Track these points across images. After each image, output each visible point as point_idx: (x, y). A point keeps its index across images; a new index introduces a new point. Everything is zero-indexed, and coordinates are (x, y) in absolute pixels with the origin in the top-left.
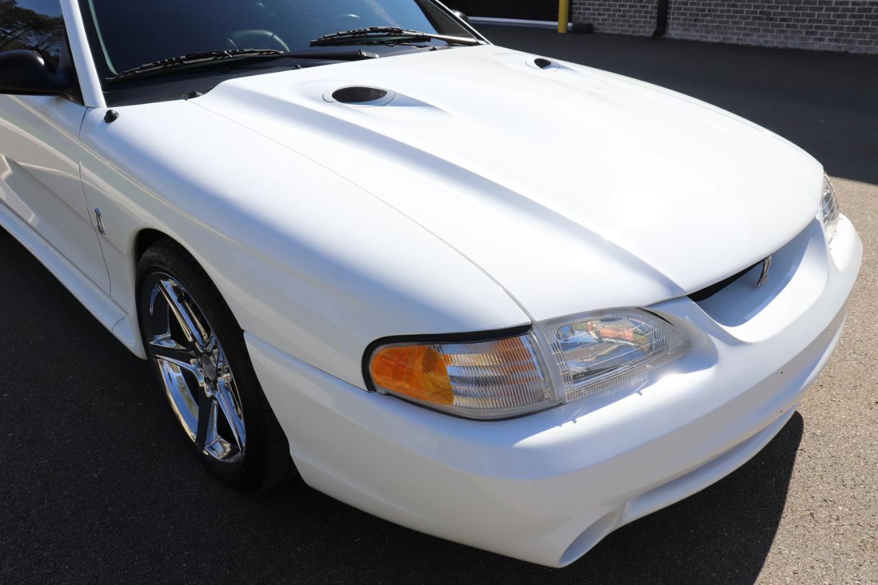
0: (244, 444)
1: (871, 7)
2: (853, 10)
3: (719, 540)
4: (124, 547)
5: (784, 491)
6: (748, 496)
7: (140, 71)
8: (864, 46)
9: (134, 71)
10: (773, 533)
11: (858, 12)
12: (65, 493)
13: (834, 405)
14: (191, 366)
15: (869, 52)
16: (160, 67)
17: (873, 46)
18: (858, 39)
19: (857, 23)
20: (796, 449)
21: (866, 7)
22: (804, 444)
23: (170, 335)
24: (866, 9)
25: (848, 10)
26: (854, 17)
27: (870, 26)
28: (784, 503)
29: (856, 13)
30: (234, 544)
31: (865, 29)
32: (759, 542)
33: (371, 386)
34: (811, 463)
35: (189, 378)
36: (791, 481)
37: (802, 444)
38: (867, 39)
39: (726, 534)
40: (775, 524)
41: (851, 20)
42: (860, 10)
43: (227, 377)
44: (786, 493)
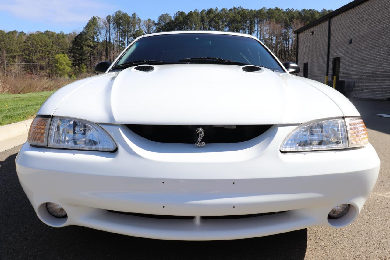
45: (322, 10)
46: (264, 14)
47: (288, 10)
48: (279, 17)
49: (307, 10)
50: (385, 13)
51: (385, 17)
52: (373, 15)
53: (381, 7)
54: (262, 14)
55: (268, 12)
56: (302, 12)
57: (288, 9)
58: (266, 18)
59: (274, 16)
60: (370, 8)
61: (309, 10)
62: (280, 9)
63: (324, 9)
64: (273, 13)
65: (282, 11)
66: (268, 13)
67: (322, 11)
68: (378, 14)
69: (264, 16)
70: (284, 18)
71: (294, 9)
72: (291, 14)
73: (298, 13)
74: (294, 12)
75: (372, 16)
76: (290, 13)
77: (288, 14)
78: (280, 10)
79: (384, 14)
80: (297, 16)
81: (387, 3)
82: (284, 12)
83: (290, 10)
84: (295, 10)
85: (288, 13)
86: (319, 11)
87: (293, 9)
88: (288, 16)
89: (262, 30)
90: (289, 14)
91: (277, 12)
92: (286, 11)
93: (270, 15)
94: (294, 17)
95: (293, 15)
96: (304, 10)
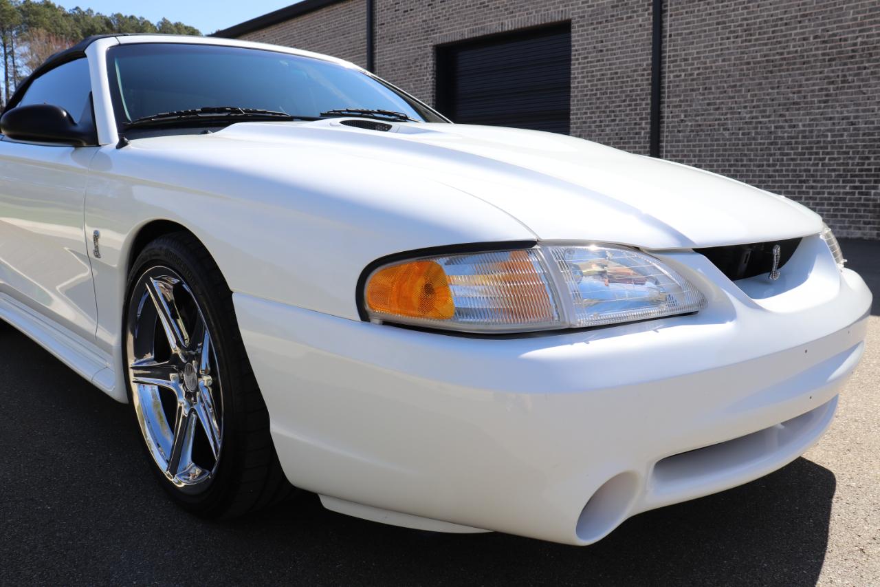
0: (219, 446)
1: (845, 196)
2: (829, 199)
3: (757, 569)
4: (67, 566)
5: (825, 530)
6: (785, 534)
7: (157, 119)
8: (845, 231)
9: (151, 118)
10: (820, 565)
11: (834, 200)
12: (9, 521)
13: (866, 465)
14: (171, 383)
15: (850, 236)
16: (176, 117)
17: (852, 230)
18: (838, 225)
19: (835, 210)
20: (831, 497)
21: (841, 196)
22: (839, 493)
23: (153, 357)
24: (840, 198)
25: (825, 199)
26: (832, 205)
27: (847, 213)
28: (827, 540)
29: (832, 201)
30: (195, 566)
31: (843, 216)
32: (805, 572)
33: (364, 316)
34: (850, 509)
35: (168, 398)
36: (831, 522)
37: (837, 494)
38: (847, 225)
39: (765, 565)
40: (821, 558)
41: (829, 207)
42: (836, 199)
43: (208, 380)
44: (827, 532)
45: (161, 20)
46: (13, 14)
47: (76, 12)
48: (55, 25)
49: (126, 17)
50: (342, 43)
51: (344, 51)
52: (320, 45)
53: (333, 31)
54: (7, 13)
55: (23, 8)
56: (113, 19)
57: (77, 8)
58: (19, 23)
59: (42, 22)
60: (311, 29)
61: (129, 16)
62: (57, 6)
63: (164, 19)
64: (36, 13)
65: (62, 13)
66: (22, 11)
67: (162, 23)
68: (327, 42)
69: (12, 18)
70: (69, 29)
71: (92, 11)
72: (87, 23)
73: (104, 21)
74: (93, 19)
75: (318, 45)
76: (84, 18)
77: (77, 20)
78: (55, 8)
79: (341, 45)
80: (102, 28)
81: (344, 25)
82: (66, 16)
83: (84, 13)
84: (95, 13)
85: (79, 19)
86: (152, 22)
87: (90, 11)
88: (78, 25)
89: (12, 52)
90: (82, 20)
91: (48, 12)
92: (71, 12)
93: (32, 18)
94: (95, 30)
95: (92, 26)
96: (118, 16)
